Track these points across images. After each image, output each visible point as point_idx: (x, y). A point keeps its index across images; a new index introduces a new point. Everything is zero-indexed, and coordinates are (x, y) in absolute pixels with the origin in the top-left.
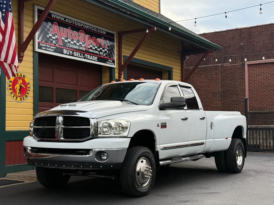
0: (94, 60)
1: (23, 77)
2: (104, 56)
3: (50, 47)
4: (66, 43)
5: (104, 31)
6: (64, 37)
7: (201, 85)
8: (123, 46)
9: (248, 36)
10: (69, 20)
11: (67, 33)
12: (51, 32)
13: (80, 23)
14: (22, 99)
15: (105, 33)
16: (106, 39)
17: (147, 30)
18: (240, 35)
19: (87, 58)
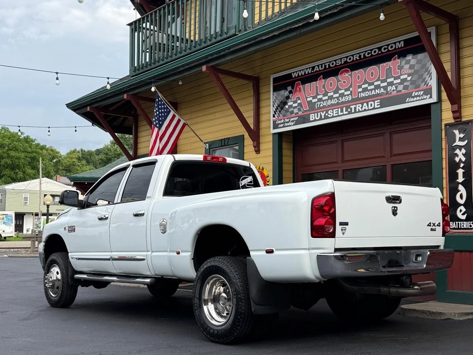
0: (372, 107)
1: (262, 170)
2: (398, 91)
3: (289, 121)
4: (315, 102)
5: (400, 42)
6: (311, 97)
10: (320, 66)
11: (317, 87)
12: (291, 98)
13: (341, 58)
15: (401, 45)
19: (355, 112)
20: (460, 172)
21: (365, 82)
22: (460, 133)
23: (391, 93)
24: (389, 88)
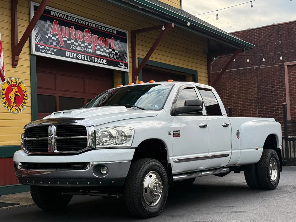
0: (103, 63)
1: (19, 84)
2: (114, 59)
3: (50, 49)
4: (69, 44)
5: (114, 30)
6: (66, 38)
7: (234, 91)
8: (137, 47)
9: (287, 33)
10: (72, 18)
12: (50, 32)
13: (85, 21)
14: (18, 109)
15: (115, 32)
16: (116, 39)
17: (164, 27)
18: (278, 31)
19: (94, 62)
21: (99, 45)
23: (111, 58)
24: (110, 55)
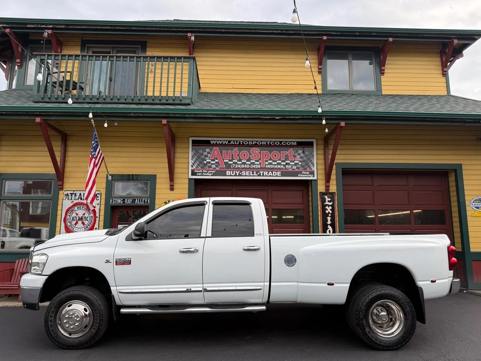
0: (275, 175)
2: (293, 169)
3: (208, 172)
4: (231, 164)
5: (295, 142)
6: (227, 160)
10: (235, 142)
11: (232, 154)
12: (209, 158)
13: (253, 141)
19: (263, 176)
20: (329, 218)
21: (271, 159)
22: (328, 198)
23: (288, 169)
24: (287, 166)
